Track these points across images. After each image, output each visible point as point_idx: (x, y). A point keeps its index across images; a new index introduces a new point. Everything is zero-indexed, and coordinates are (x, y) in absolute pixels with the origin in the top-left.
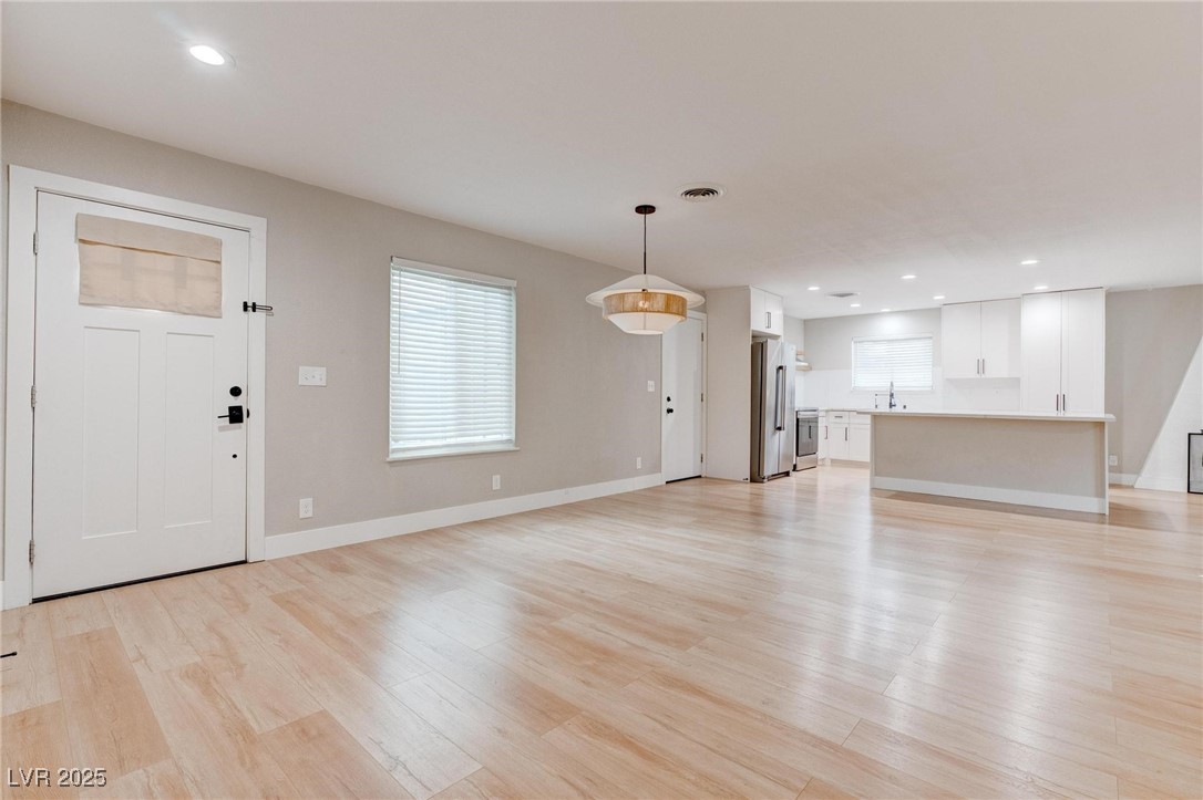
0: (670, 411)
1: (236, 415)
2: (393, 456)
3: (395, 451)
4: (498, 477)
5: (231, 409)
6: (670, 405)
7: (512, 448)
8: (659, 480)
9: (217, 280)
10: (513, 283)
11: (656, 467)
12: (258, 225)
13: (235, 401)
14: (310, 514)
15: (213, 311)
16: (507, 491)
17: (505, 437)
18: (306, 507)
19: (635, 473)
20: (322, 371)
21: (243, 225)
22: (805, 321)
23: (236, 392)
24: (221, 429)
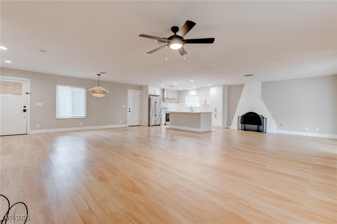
0: (130, 111)
1: (25, 111)
2: (56, 118)
3: (57, 117)
4: (82, 123)
5: (24, 110)
6: (130, 110)
7: (85, 117)
8: (127, 125)
9: (21, 89)
10: (86, 87)
11: (126, 123)
12: (29, 80)
13: (25, 108)
14: (39, 127)
15: (21, 94)
16: (83, 126)
17: (84, 116)
18: (38, 126)
19: (119, 123)
20: (42, 104)
21: (26, 80)
22: (178, 91)
23: (25, 107)
24: (22, 113)
